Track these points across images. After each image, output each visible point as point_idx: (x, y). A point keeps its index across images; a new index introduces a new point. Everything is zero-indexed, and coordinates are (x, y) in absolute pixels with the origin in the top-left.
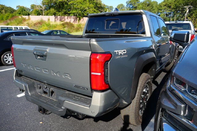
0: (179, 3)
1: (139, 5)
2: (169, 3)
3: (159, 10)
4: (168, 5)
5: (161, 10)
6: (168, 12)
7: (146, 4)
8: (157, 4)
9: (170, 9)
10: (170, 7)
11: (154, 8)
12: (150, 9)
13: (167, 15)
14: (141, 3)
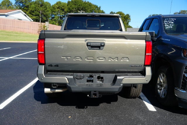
0: (72, 7)
1: (31, 4)
2: (62, 6)
3: (53, 12)
4: (61, 8)
5: (55, 12)
6: (62, 15)
7: (39, 4)
8: (50, 6)
9: (64, 12)
10: (63, 10)
11: (48, 9)
12: (43, 9)
13: (61, 18)
14: (33, 2)
